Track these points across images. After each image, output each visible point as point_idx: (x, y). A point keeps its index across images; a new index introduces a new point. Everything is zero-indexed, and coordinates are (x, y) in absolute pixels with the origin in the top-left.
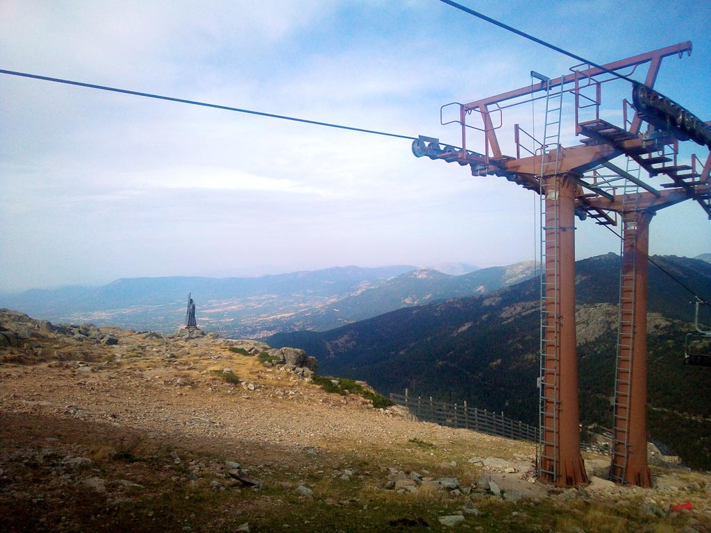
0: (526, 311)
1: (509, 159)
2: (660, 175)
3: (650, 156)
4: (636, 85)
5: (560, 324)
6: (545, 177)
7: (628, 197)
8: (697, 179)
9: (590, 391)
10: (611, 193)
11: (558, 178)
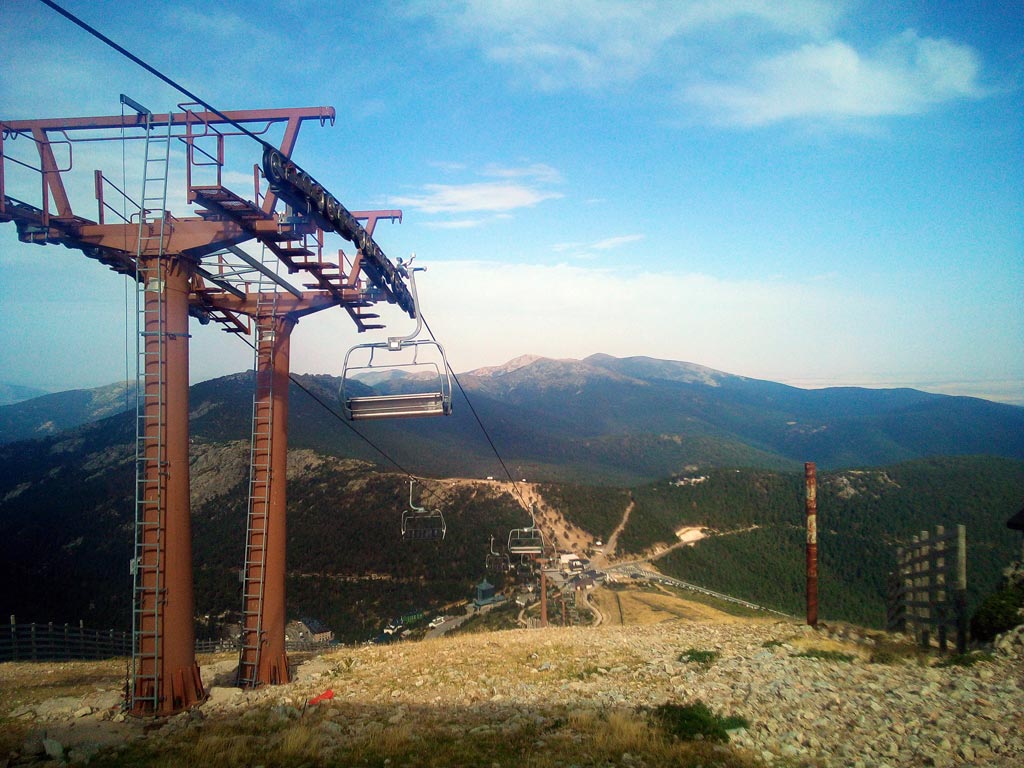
0: (126, 457)
1: (85, 222)
2: (302, 271)
3: (289, 245)
4: (268, 149)
5: (166, 476)
6: (144, 258)
7: (264, 297)
8: (345, 282)
9: (220, 566)
10: (242, 289)
11: (163, 261)
